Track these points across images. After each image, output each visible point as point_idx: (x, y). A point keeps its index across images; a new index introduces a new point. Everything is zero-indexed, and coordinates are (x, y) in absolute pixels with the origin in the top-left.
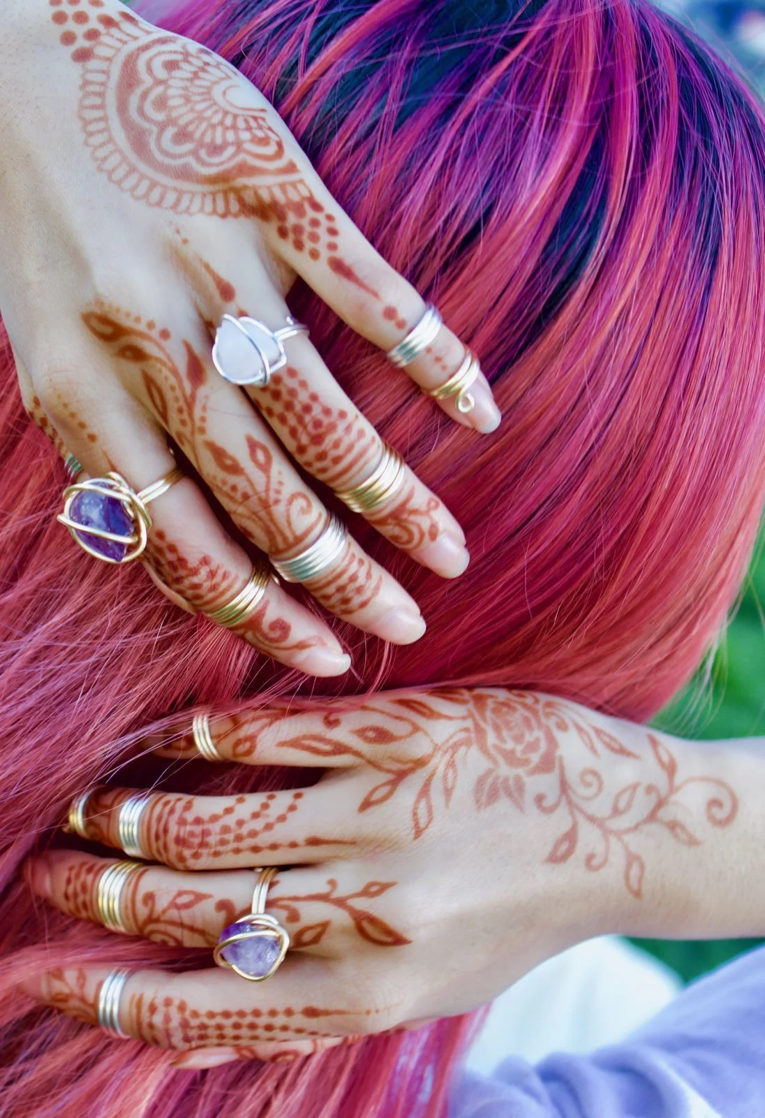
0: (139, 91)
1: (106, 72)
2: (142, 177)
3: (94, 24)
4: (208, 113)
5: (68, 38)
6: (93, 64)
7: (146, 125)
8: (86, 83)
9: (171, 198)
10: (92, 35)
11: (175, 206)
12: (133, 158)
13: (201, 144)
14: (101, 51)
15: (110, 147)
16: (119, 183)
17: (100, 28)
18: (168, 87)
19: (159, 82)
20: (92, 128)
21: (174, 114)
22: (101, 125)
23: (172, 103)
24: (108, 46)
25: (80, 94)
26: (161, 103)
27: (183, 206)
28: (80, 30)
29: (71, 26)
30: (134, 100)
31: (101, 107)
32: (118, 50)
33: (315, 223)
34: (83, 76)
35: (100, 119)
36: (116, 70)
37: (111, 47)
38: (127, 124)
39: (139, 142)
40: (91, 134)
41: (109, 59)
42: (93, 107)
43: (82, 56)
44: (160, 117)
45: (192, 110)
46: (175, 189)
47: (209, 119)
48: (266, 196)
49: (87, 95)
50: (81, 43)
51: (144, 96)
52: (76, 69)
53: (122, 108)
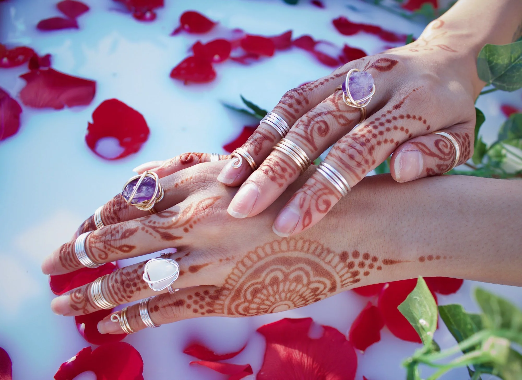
0: (311, 273)
1: (329, 263)
2: (267, 255)
3: (356, 268)
4: (277, 296)
5: (356, 254)
6: (337, 259)
7: (292, 268)
8: (329, 251)
9: (248, 263)
10: (351, 265)
11: (243, 263)
12: (280, 255)
13: (264, 287)
14: (341, 265)
15: (292, 248)
16: (271, 244)
17: (353, 270)
18: (303, 286)
19: (309, 283)
20: (307, 245)
21: (288, 283)
22: (305, 249)
23: (294, 284)
24: (342, 269)
25: (325, 247)
26: (298, 280)
27: (240, 266)
28: (357, 261)
29: (360, 259)
30: (308, 268)
31: (314, 253)
32: (338, 273)
33: (202, 307)
34: (334, 252)
35: (308, 250)
36: (328, 268)
37: (340, 271)
38: (299, 260)
39: (286, 262)
40: (304, 242)
41: (335, 267)
42: (316, 249)
43: (344, 256)
44: (292, 276)
45: (283, 291)
46: (251, 267)
47: (274, 296)
48: (223, 298)
49: (323, 249)
50: (350, 259)
51: (307, 274)
52: (339, 251)
53: (308, 262)
